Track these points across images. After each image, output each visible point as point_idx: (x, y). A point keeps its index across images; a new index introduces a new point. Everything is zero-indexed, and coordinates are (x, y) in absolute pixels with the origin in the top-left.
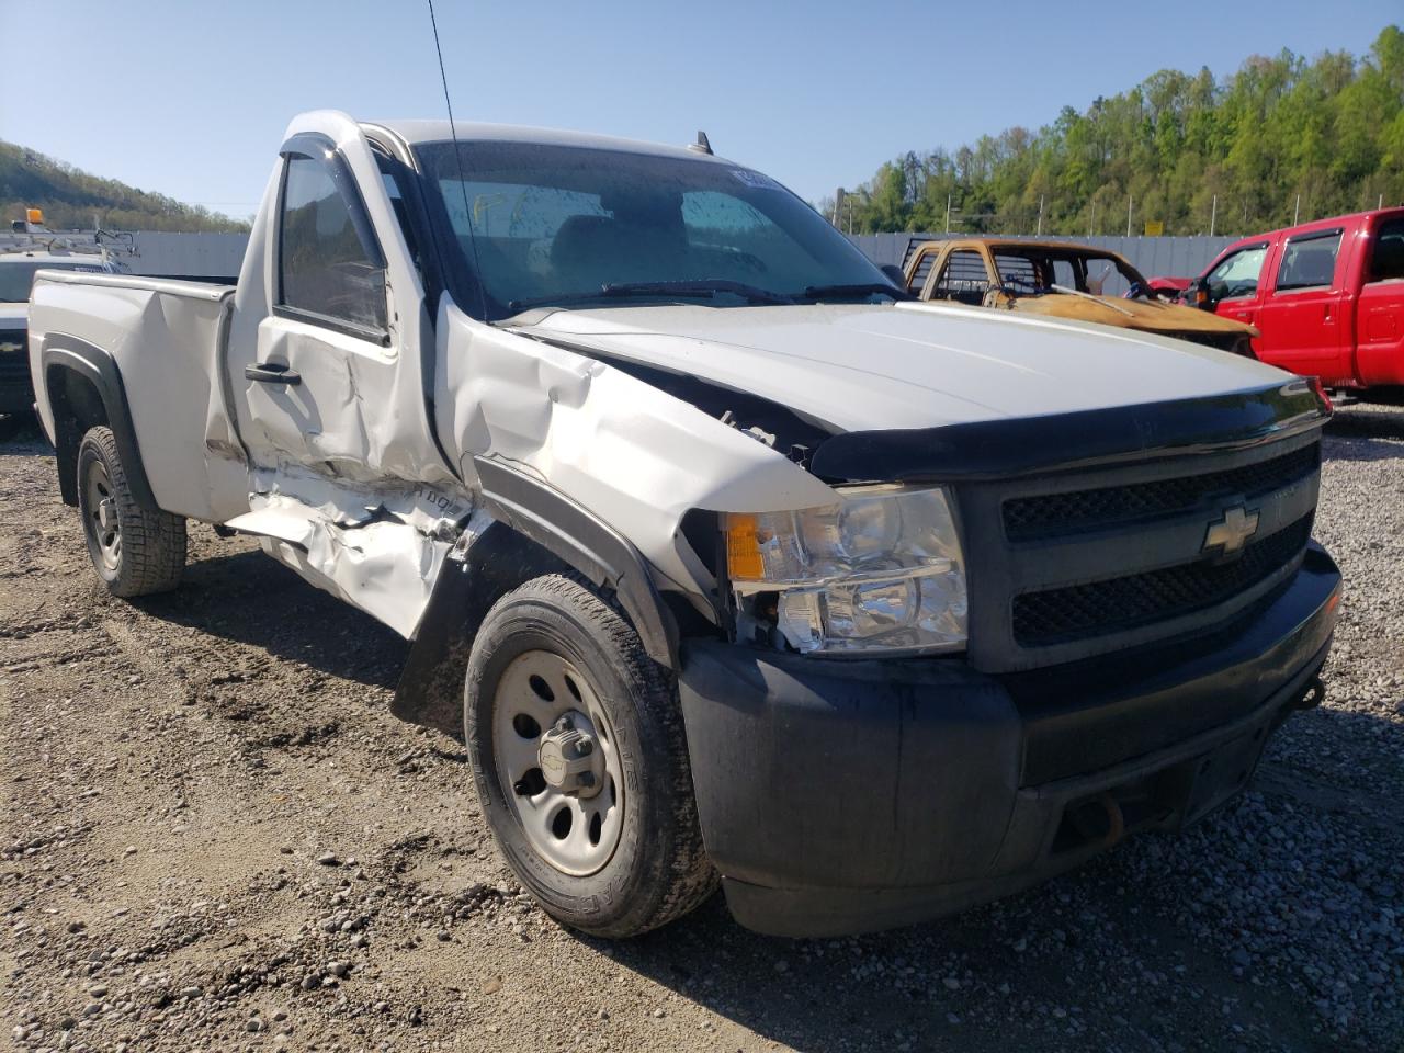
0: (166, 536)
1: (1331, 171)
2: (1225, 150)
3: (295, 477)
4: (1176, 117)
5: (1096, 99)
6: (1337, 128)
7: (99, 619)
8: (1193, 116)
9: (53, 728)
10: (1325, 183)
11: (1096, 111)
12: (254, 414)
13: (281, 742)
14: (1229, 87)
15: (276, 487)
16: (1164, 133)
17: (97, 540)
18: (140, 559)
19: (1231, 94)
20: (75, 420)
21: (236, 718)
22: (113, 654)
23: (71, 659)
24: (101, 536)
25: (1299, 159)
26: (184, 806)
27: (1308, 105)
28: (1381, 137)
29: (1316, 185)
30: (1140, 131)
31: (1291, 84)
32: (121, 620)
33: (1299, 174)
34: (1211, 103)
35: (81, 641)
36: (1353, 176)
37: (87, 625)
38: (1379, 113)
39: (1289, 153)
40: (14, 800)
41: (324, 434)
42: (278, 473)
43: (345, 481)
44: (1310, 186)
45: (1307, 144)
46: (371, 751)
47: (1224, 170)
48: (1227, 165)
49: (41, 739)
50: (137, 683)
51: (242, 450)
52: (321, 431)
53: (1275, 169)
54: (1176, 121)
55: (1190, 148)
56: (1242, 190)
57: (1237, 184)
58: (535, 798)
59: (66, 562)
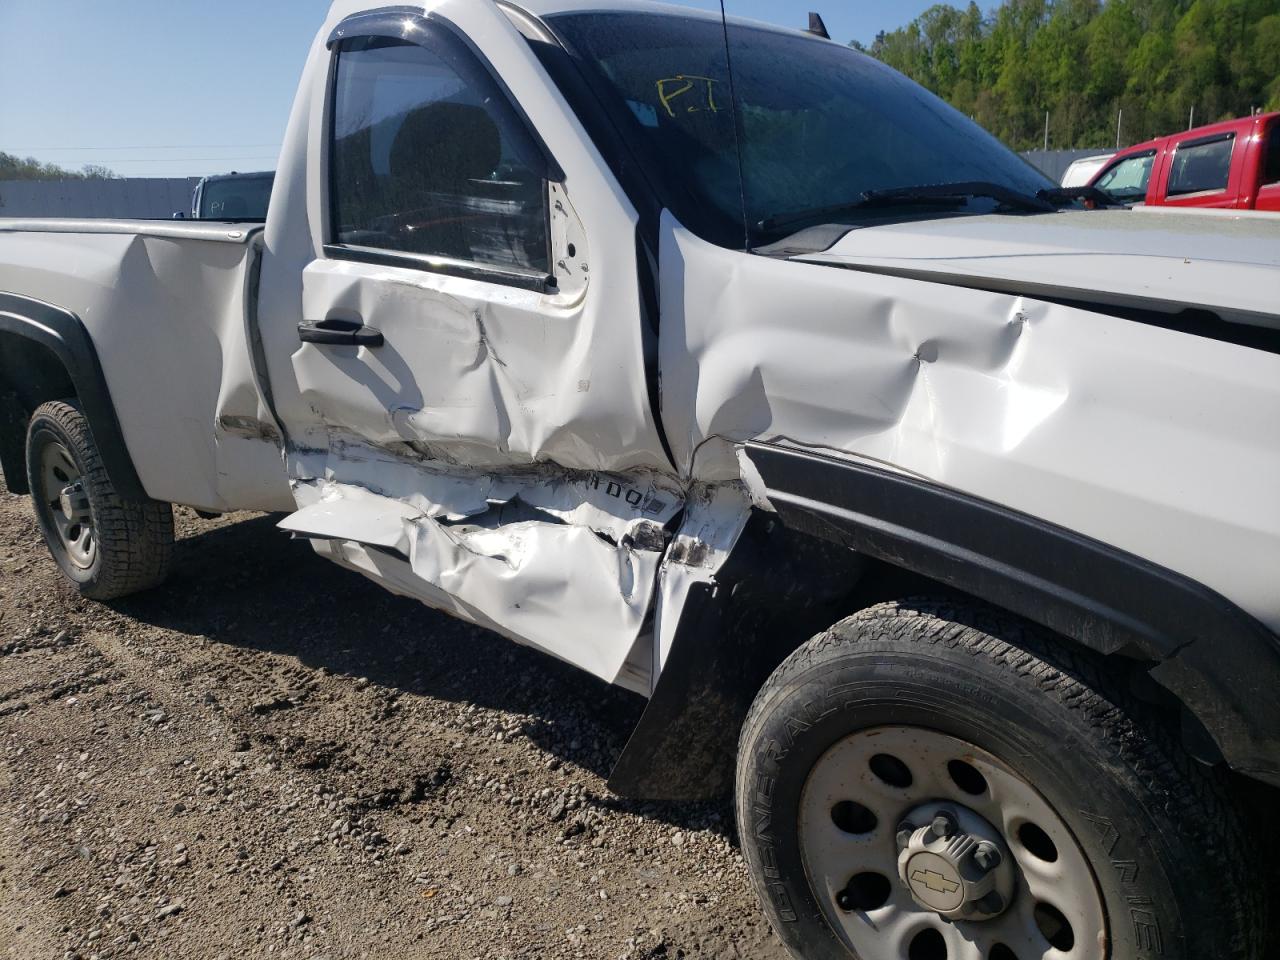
0: (152, 527)
1: (1085, 94)
2: (994, 78)
3: (356, 460)
4: (950, 48)
5: (879, 33)
6: (1088, 56)
7: (79, 631)
8: (965, 48)
9: (79, 802)
10: (1081, 105)
11: (880, 44)
12: (304, 384)
13: (389, 800)
14: (993, 19)
15: (330, 473)
16: (940, 63)
17: (58, 534)
18: (123, 557)
19: (996, 26)
20: (15, 394)
21: (313, 766)
22: (115, 679)
23: (64, 692)
24: (62, 530)
25: (1057, 84)
26: (307, 920)
27: (1063, 34)
28: (1126, 62)
29: (1072, 108)
30: (920, 63)
31: (1047, 16)
32: (107, 630)
33: (1059, 97)
34: (979, 35)
35: (68, 663)
36: (1104, 98)
37: (68, 641)
38: (1124, 40)
39: (1048, 79)
40: (66, 930)
41: (424, 410)
42: (330, 454)
43: (438, 464)
44: (1068, 106)
45: (1063, 70)
46: (508, 803)
47: (994, 96)
48: (997, 91)
49: (68, 821)
50: (164, 721)
51: (277, 429)
52: (423, 406)
53: (1037, 94)
54: (948, 53)
55: (964, 77)
56: (1010, 114)
57: (1005, 107)
58: (875, 914)
59: (10, 556)
